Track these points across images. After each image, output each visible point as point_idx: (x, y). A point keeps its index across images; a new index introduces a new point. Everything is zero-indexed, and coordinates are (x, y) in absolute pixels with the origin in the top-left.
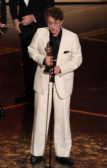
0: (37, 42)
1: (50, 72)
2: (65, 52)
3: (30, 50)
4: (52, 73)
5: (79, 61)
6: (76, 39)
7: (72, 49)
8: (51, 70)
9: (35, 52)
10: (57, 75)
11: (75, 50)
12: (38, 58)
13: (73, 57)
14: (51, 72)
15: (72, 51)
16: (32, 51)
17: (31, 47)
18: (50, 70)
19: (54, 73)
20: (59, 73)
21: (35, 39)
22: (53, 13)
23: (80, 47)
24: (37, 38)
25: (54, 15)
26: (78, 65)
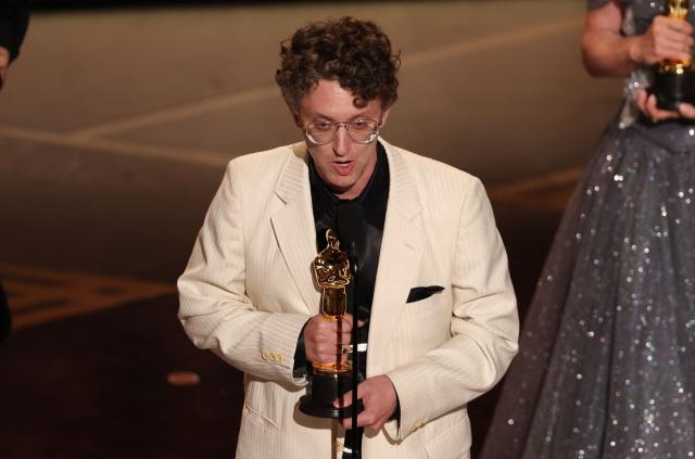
0: (238, 245)
1: (336, 414)
2: (418, 294)
3: (193, 300)
4: (348, 422)
5: (501, 344)
6: (476, 206)
7: (454, 270)
8: (341, 402)
9: (227, 309)
10: (373, 434)
11: (474, 278)
12: (261, 334)
13: (467, 318)
14: (343, 413)
15: (453, 286)
16: (211, 300)
17: (197, 279)
18: (337, 406)
19: (355, 422)
20: (390, 419)
21: (223, 226)
22: (341, 61)
23: (500, 255)
24: (232, 215)
25: (353, 70)
26: (498, 365)
